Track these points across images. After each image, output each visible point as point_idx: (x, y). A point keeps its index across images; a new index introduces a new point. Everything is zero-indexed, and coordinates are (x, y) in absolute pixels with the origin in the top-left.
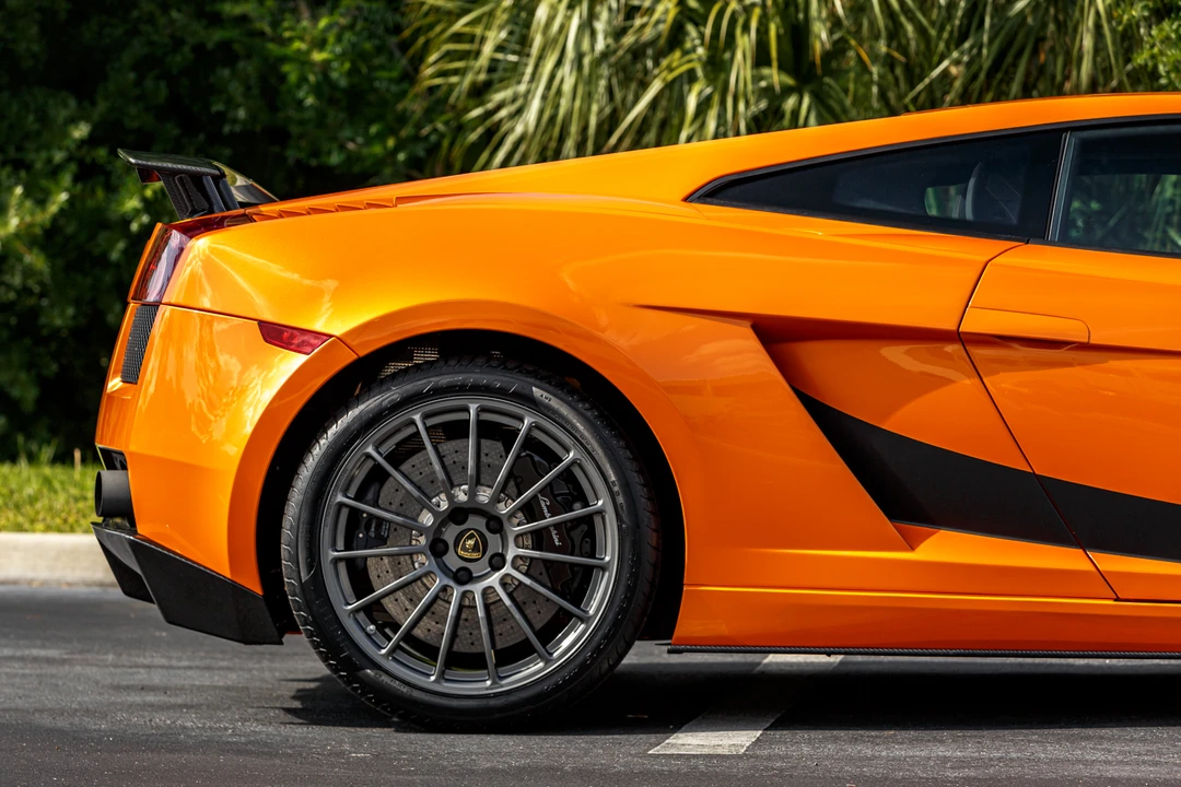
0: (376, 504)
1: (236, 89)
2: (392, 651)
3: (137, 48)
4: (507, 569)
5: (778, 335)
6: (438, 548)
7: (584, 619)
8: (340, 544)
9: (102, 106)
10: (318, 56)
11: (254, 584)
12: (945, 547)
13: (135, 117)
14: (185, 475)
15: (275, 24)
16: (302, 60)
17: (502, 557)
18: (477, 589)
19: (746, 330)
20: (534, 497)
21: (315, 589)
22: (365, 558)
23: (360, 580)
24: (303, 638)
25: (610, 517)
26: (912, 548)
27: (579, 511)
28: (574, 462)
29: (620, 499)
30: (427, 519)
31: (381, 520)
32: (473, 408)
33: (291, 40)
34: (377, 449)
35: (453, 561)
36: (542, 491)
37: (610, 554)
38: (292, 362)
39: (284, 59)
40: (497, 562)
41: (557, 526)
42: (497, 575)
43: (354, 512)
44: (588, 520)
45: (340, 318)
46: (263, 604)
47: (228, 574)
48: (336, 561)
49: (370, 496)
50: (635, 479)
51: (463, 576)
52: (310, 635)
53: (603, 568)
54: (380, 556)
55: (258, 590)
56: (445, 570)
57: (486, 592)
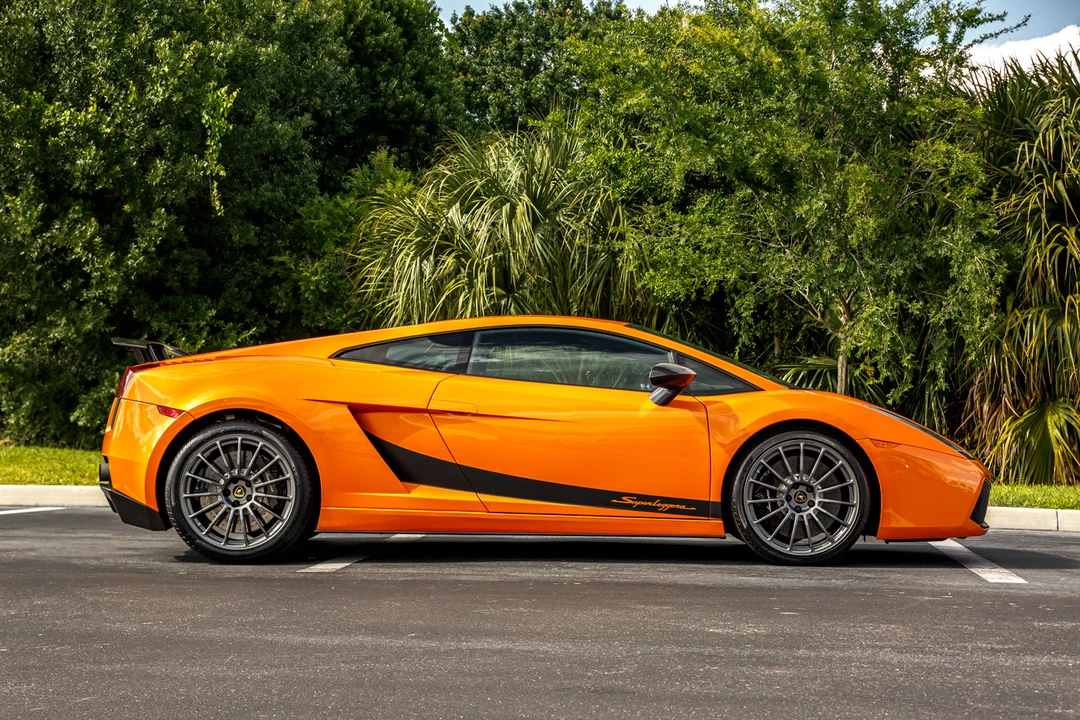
0: (204, 476)
2: (207, 534)
3: (238, 277)
4: (253, 501)
5: (358, 411)
6: (226, 493)
7: (283, 521)
8: (188, 492)
10: (314, 279)
11: (155, 507)
12: (422, 492)
13: (238, 307)
14: (130, 465)
15: (296, 265)
16: (307, 280)
17: (251, 496)
18: (241, 508)
19: (345, 411)
20: (264, 472)
21: (178, 508)
22: (199, 497)
23: (196, 504)
24: (174, 528)
25: (292, 481)
26: (409, 492)
27: (281, 478)
28: (278, 460)
29: (296, 474)
30: (222, 482)
31: (205, 483)
32: (240, 439)
33: (302, 272)
34: (202, 455)
35: (232, 498)
36: (266, 470)
37: (292, 495)
38: (170, 421)
39: (300, 280)
40: (249, 498)
41: (271, 484)
42: (249, 503)
43: (194, 480)
44: (284, 481)
45: (193, 404)
46: (159, 516)
47: (145, 504)
48: (186, 498)
49: (201, 473)
50: (303, 466)
51: (236, 504)
52: (176, 527)
53: (290, 500)
54: (205, 496)
55: (157, 509)
56: (229, 501)
57: (245, 510)
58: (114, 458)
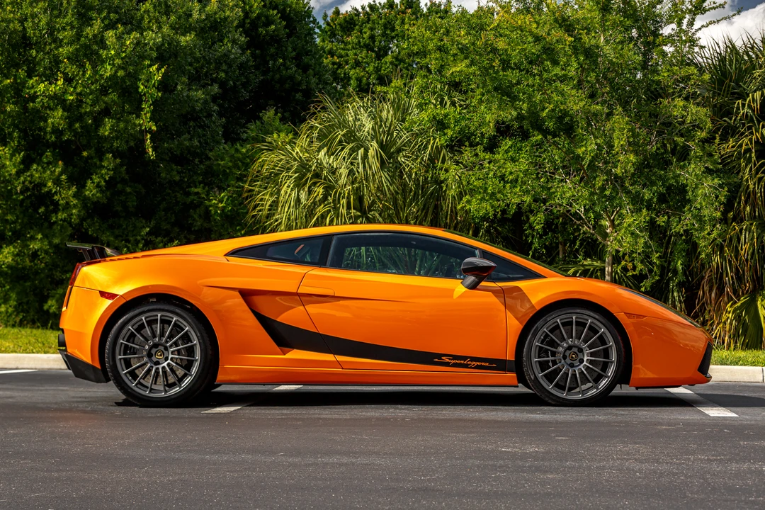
0: (133, 343)
1: (196, 217)
2: (136, 385)
3: (164, 205)
4: (169, 361)
5: (247, 295)
6: (150, 355)
7: (191, 375)
8: (122, 354)
9: (153, 223)
10: (220, 205)
11: (98, 365)
12: (295, 354)
13: (165, 226)
14: (80, 335)
15: (207, 195)
16: (216, 206)
17: (168, 357)
18: (160, 366)
19: (237, 293)
20: (177, 340)
21: (114, 367)
22: (130, 358)
23: (128, 363)
24: (112, 382)
25: (198, 346)
26: (284, 354)
27: (190, 344)
28: (187, 331)
29: (201, 341)
30: (147, 347)
31: (134, 348)
32: (159, 315)
33: (212, 200)
34: (132, 327)
35: (154, 359)
36: (179, 338)
37: (198, 357)
39: (210, 206)
40: (166, 359)
41: (183, 348)
42: (166, 363)
43: (126, 346)
44: (192, 346)
45: (122, 290)
46: (101, 372)
47: (91, 363)
48: (120, 359)
49: (131, 340)
50: (205, 335)
51: (157, 363)
52: (113, 380)
53: (196, 361)
54: (134, 358)
55: (99, 367)
56: (151, 361)
57: (164, 368)
58: (67, 330)
